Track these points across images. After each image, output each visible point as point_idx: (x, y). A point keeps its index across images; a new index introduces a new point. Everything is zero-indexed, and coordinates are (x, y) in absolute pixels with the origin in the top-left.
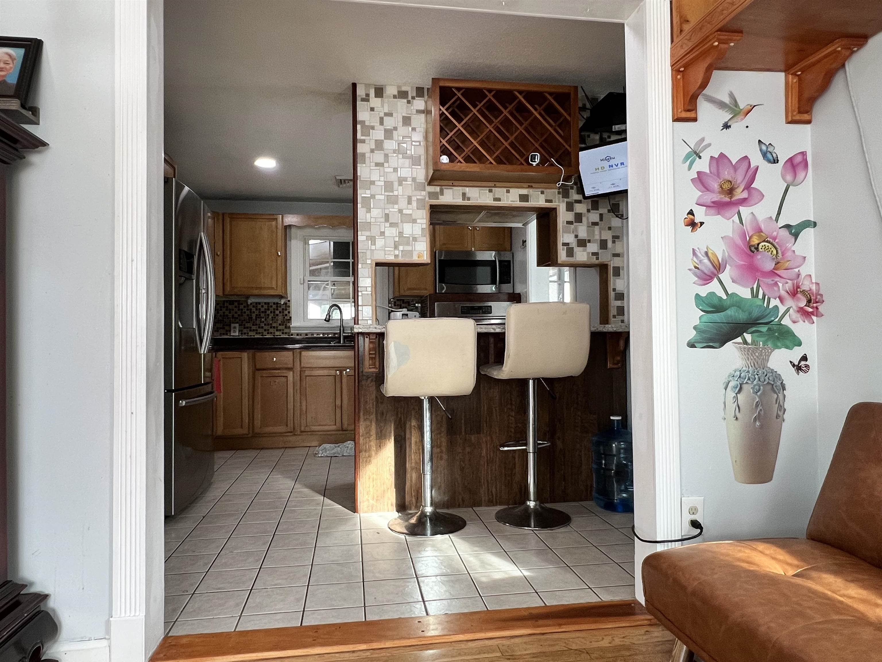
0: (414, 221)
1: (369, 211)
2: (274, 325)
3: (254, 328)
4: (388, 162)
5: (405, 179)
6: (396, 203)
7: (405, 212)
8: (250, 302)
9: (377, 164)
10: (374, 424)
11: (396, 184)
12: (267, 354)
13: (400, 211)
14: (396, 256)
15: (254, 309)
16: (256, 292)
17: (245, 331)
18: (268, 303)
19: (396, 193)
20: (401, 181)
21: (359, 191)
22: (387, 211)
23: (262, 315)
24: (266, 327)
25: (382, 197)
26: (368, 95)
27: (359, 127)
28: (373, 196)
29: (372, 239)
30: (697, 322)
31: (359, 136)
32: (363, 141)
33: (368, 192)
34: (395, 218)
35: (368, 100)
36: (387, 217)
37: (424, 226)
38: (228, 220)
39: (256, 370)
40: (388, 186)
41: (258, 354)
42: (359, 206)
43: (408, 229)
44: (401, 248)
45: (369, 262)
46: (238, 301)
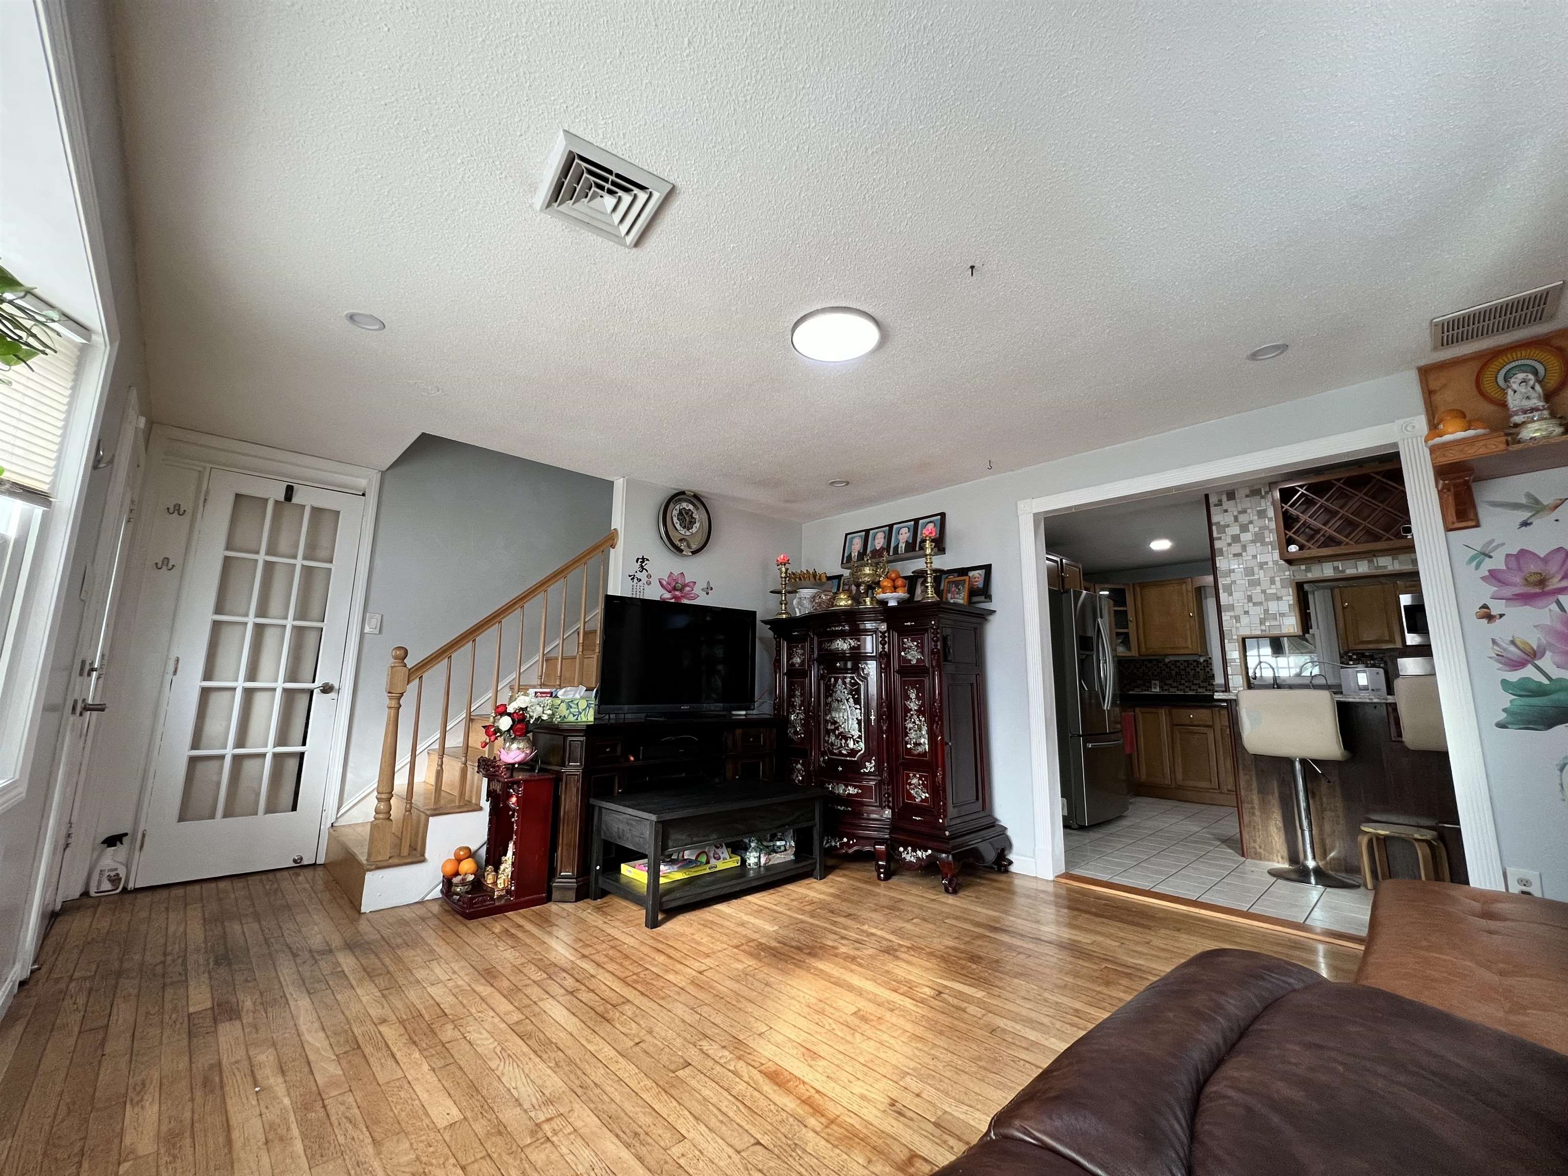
0: (1279, 598)
1: (1231, 594)
2: (1196, 682)
3: (1175, 684)
4: (1246, 551)
5: (1266, 563)
6: (1259, 584)
7: (1268, 591)
8: (1167, 660)
9: (1235, 555)
10: (1254, 779)
11: (1256, 569)
12: (1183, 712)
13: (1264, 592)
14: (1262, 631)
15: (1173, 667)
16: (1173, 652)
17: (1165, 687)
18: (1188, 661)
19: (1256, 577)
20: (1262, 565)
21: (1220, 580)
22: (1249, 593)
23: (1183, 672)
24: (1187, 684)
25: (1243, 582)
26: (1220, 501)
27: (1214, 528)
28: (1234, 582)
29: (1237, 619)
30: (1508, 705)
31: (1215, 535)
32: (1220, 538)
33: (1228, 579)
34: (1258, 596)
35: (1221, 505)
36: (1250, 599)
37: (1291, 602)
38: (1138, 589)
39: (1173, 725)
40: (1249, 572)
41: (1174, 711)
42: (1221, 591)
43: (1273, 607)
44: (1267, 624)
45: (1235, 637)
46: (1157, 660)
